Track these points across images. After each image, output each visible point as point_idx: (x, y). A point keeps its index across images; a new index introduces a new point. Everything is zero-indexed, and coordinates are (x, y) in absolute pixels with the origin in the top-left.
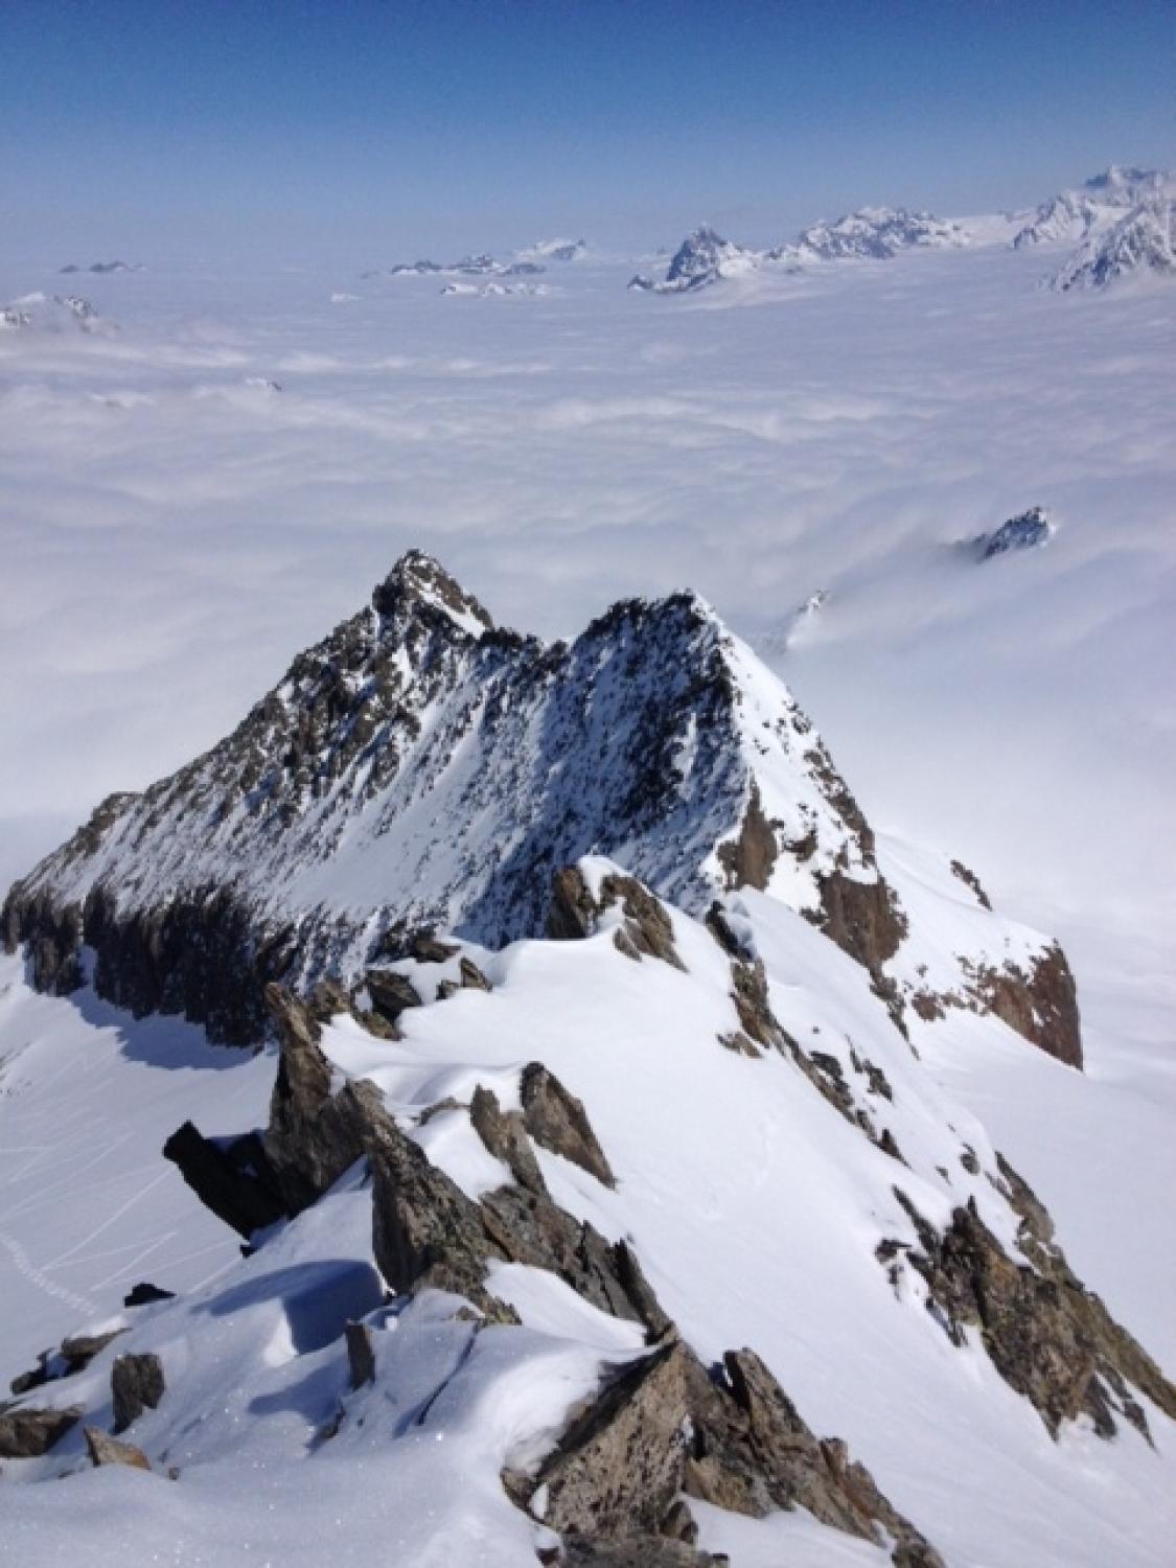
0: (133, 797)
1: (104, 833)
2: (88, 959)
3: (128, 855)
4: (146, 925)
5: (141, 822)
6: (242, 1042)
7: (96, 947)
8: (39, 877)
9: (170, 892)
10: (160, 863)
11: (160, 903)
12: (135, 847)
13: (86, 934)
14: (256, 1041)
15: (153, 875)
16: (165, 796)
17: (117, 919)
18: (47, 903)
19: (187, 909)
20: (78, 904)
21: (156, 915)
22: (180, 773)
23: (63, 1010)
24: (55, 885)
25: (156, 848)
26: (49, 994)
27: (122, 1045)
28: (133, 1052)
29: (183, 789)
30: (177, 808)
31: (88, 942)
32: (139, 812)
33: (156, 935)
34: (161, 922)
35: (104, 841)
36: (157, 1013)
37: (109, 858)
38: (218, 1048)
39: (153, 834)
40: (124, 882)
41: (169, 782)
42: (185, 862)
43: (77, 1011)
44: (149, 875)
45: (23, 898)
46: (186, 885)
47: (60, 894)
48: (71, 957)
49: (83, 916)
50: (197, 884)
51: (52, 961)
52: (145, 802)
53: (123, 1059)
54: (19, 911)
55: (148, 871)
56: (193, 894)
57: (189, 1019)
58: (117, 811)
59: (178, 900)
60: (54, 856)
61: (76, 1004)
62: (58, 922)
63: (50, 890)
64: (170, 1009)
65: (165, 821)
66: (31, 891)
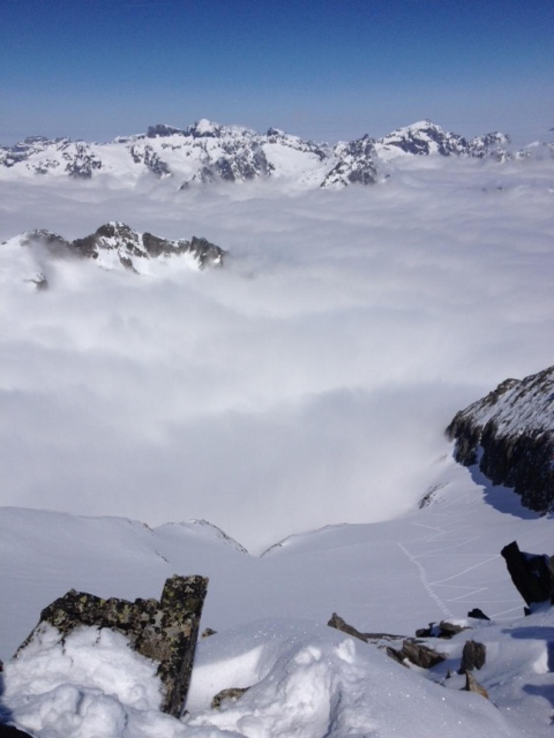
0: (517, 381)
1: (500, 396)
2: (480, 452)
3: (508, 408)
4: (507, 443)
5: (517, 394)
6: (537, 509)
7: (484, 448)
8: (469, 411)
9: (522, 429)
10: (521, 415)
11: (516, 434)
12: (512, 405)
13: (482, 441)
14: (543, 510)
15: (517, 420)
16: (531, 383)
17: (496, 437)
18: (470, 423)
19: (528, 438)
20: (482, 426)
21: (513, 439)
22: (540, 373)
23: (465, 473)
24: (474, 415)
25: (521, 407)
26: (461, 464)
27: (485, 495)
28: (488, 500)
29: (540, 381)
30: (534, 390)
31: (482, 445)
32: (518, 388)
33: (511, 448)
34: (515, 442)
35: (499, 400)
36: (502, 484)
37: (499, 409)
38: (526, 509)
39: (521, 400)
40: (503, 421)
41: (534, 376)
42: (532, 416)
43: (470, 475)
44: (514, 420)
45: (460, 418)
46: (530, 427)
47: (476, 421)
48: (473, 450)
49: (483, 432)
50: (534, 428)
51: (466, 450)
52: (521, 385)
53: (483, 501)
54: (458, 424)
55: (515, 418)
56: (532, 432)
57: (516, 491)
58: (508, 387)
59: (524, 434)
60: (477, 403)
61: (471, 471)
62: (472, 433)
63: (472, 418)
64: (508, 484)
65: (528, 395)
66: (465, 416)
